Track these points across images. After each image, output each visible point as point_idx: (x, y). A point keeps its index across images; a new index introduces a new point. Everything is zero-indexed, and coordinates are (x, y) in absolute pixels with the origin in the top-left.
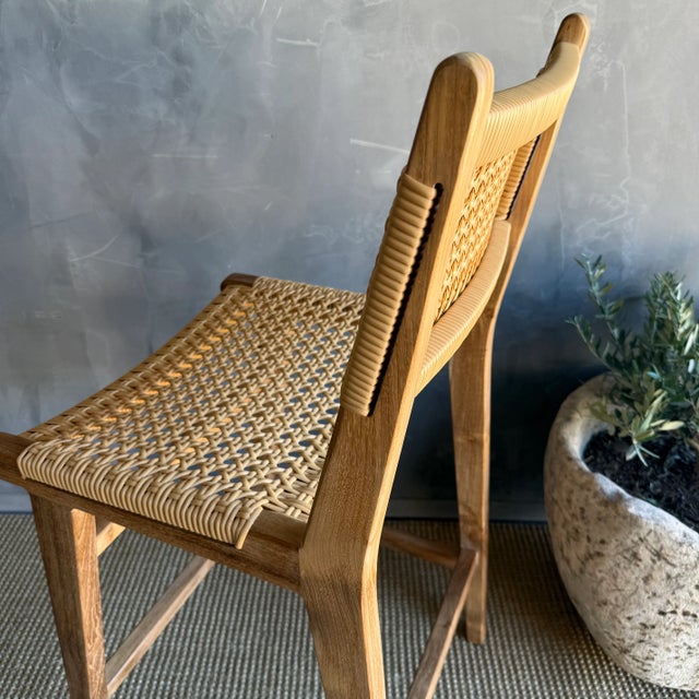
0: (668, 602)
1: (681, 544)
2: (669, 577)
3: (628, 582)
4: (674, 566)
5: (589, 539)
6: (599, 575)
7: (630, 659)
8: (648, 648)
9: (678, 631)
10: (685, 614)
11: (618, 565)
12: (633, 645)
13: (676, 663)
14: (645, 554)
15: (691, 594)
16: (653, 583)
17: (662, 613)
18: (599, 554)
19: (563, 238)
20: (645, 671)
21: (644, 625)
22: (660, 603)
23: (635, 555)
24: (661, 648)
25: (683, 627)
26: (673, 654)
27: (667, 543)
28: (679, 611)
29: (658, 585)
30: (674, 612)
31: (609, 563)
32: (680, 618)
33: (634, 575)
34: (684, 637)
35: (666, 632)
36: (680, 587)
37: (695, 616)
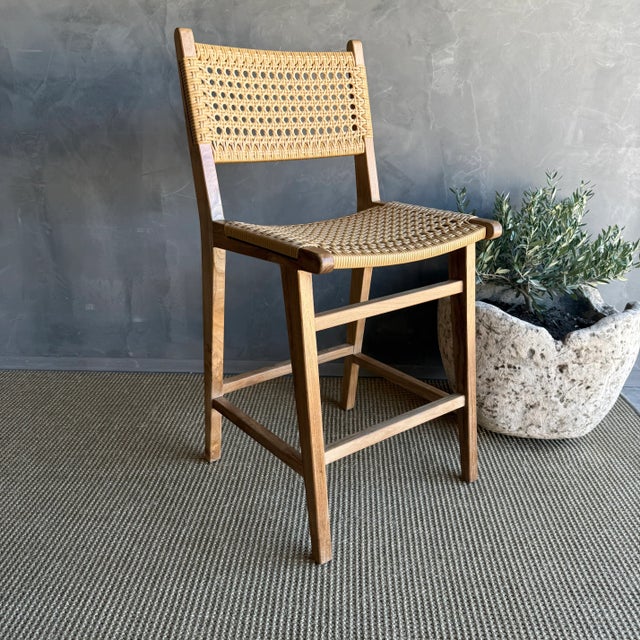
0: (499, 359)
1: (501, 319)
2: (497, 342)
4: (498, 334)
7: (484, 410)
8: (493, 397)
9: (507, 379)
10: (509, 366)
12: (485, 398)
13: (510, 407)
15: (510, 351)
16: (489, 348)
17: (497, 368)
19: (445, 182)
20: (494, 417)
21: (488, 379)
22: (494, 360)
24: (500, 396)
25: (509, 377)
26: (507, 400)
27: (493, 320)
28: (506, 365)
29: (492, 349)
30: (503, 366)
32: (506, 369)
34: (511, 384)
35: (501, 382)
36: (504, 347)
37: (515, 368)
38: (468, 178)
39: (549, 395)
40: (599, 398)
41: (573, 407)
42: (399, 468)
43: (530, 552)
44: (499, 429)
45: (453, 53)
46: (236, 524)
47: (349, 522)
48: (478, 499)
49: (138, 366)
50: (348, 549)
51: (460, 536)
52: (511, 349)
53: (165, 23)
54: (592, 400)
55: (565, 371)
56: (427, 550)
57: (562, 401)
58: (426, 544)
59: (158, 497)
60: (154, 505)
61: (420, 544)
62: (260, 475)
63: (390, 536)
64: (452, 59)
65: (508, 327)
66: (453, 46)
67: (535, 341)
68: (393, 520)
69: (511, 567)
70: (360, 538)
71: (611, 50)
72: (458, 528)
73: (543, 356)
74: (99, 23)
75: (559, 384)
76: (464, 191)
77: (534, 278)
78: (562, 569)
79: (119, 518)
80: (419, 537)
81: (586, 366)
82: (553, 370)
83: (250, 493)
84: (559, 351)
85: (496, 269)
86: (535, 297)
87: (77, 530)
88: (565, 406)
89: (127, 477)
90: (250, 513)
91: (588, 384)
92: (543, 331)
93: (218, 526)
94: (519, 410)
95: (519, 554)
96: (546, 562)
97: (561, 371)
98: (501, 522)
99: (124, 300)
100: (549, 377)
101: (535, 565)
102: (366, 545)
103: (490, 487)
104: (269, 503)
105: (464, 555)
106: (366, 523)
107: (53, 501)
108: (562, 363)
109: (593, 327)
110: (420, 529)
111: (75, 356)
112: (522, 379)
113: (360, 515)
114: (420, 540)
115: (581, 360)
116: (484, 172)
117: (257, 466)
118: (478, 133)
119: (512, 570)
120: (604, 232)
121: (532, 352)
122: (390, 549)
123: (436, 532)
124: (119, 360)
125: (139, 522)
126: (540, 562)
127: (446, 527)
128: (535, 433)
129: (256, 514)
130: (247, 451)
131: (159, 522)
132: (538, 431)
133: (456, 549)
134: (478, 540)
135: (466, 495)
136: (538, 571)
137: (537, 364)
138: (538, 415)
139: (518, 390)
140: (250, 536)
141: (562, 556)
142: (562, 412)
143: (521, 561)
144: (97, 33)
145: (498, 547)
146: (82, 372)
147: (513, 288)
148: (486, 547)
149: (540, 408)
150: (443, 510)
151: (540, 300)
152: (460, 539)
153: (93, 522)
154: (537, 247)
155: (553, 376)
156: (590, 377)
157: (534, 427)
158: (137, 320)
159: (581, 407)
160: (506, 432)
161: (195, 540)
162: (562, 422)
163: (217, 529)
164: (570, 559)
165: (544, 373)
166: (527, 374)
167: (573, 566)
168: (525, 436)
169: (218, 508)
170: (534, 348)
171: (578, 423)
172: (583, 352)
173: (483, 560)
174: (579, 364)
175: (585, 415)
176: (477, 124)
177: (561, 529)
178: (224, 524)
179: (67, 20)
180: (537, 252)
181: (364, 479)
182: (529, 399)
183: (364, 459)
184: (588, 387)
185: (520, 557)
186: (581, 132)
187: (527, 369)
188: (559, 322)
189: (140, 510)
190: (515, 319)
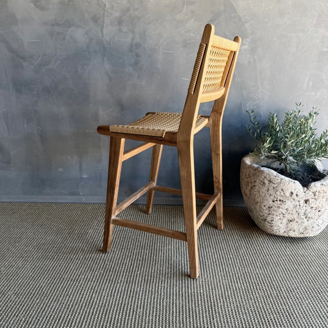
0: (275, 197)
1: (276, 177)
2: (274, 188)
3: (263, 193)
4: (275, 184)
5: (251, 183)
6: (255, 193)
7: (267, 223)
8: (271, 216)
9: (279, 207)
10: (280, 200)
11: (259, 188)
12: (267, 217)
13: (280, 221)
14: (267, 182)
16: (270, 191)
17: (274, 201)
18: (254, 186)
19: (243, 107)
20: (272, 226)
21: (269, 207)
22: (272, 197)
23: (264, 183)
24: (275, 215)
26: (279, 218)
27: (272, 177)
28: (278, 200)
29: (271, 192)
30: (277, 200)
31: (257, 188)
32: (279, 202)
33: (264, 189)
34: (281, 209)
35: (275, 209)
36: (277, 191)
37: (283, 201)
38: (254, 105)
39: (300, 215)
40: (325, 216)
41: (311, 221)
42: (224, 253)
43: (296, 296)
44: (274, 233)
45: (247, 43)
46: (145, 282)
47: (202, 281)
48: (266, 269)
49: (84, 200)
50: (204, 295)
51: (260, 288)
52: (281, 192)
53: (103, 27)
54: (321, 217)
55: (308, 202)
56: (244, 295)
57: (306, 218)
58: (243, 292)
59: (102, 268)
60: (101, 273)
61: (240, 292)
62: (153, 256)
63: (224, 288)
64: (247, 46)
65: (279, 181)
66: (248, 40)
67: (293, 188)
68: (225, 280)
69: (287, 303)
70: (209, 289)
71: (326, 43)
72: (258, 283)
73: (297, 195)
74: (70, 27)
75: (305, 210)
76: (253, 112)
77: (290, 156)
78: (313, 305)
79: (83, 279)
80: (239, 288)
81: (318, 200)
82: (302, 202)
83: (150, 266)
84: (305, 192)
85: (271, 151)
86: (291, 165)
87: (63, 286)
88: (308, 221)
89: (85, 258)
90: (151, 276)
91: (320, 209)
92: (297, 182)
93: (135, 284)
94: (285, 223)
95: (291, 297)
96: (305, 301)
97: (306, 203)
98: (280, 280)
99: (78, 166)
100: (300, 206)
101: (300, 302)
102: (213, 293)
103: (272, 262)
104: (160, 271)
105: (263, 297)
106: (211, 282)
107: (48, 271)
108: (307, 199)
109: (322, 180)
110: (239, 284)
111: (52, 195)
112: (286, 207)
113: (207, 277)
114: (240, 290)
115: (316, 197)
116: (262, 102)
117: (152, 252)
118: (260, 83)
119: (288, 305)
120: (324, 133)
121: (292, 193)
122: (225, 295)
123: (247, 286)
124: (74, 197)
125: (95, 281)
126: (302, 301)
127: (252, 283)
128: (292, 234)
129: (154, 277)
130: (145, 244)
131: (105, 282)
132: (294, 233)
133: (259, 294)
134: (269, 290)
135: (260, 267)
136: (301, 306)
137: (294, 199)
138: (294, 225)
139: (284, 212)
140: (152, 288)
141: (312, 298)
142: (306, 223)
143: (292, 300)
144: (68, 32)
145: (280, 293)
146: (56, 203)
147: (279, 160)
148: (274, 293)
149: (295, 221)
150: (249, 275)
151: (293, 166)
152: (260, 289)
153: (71, 282)
154: (293, 140)
155: (302, 205)
156: (320, 206)
157: (291, 231)
158: (85, 176)
159: (315, 221)
160: (277, 234)
161: (125, 291)
162: (306, 229)
163: (135, 285)
164: (317, 299)
165: (298, 204)
166: (289, 204)
167: (319, 303)
168: (287, 236)
169: (134, 274)
170: (293, 191)
171: (314, 229)
172: (317, 193)
173: (273, 300)
174: (315, 199)
175: (317, 225)
176: (259, 78)
177: (310, 283)
178: (138, 282)
179: (53, 25)
180: (293, 143)
181: (207, 259)
182: (289, 217)
183: (205, 248)
184: (319, 211)
185: (291, 299)
186: (311, 83)
187: (289, 202)
188: (303, 178)
189: (94, 275)
190: (283, 177)
